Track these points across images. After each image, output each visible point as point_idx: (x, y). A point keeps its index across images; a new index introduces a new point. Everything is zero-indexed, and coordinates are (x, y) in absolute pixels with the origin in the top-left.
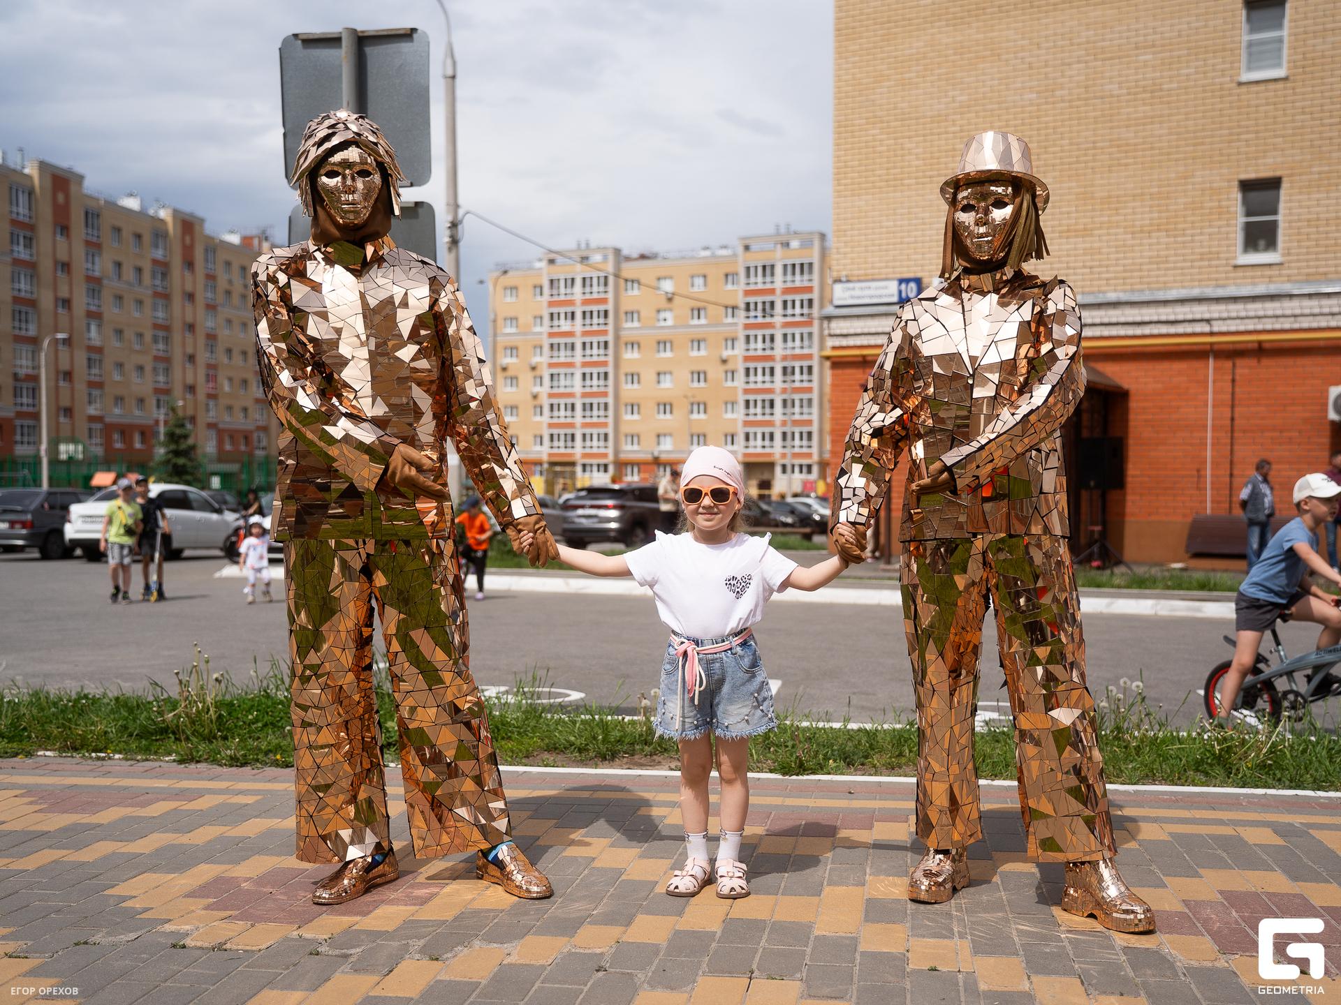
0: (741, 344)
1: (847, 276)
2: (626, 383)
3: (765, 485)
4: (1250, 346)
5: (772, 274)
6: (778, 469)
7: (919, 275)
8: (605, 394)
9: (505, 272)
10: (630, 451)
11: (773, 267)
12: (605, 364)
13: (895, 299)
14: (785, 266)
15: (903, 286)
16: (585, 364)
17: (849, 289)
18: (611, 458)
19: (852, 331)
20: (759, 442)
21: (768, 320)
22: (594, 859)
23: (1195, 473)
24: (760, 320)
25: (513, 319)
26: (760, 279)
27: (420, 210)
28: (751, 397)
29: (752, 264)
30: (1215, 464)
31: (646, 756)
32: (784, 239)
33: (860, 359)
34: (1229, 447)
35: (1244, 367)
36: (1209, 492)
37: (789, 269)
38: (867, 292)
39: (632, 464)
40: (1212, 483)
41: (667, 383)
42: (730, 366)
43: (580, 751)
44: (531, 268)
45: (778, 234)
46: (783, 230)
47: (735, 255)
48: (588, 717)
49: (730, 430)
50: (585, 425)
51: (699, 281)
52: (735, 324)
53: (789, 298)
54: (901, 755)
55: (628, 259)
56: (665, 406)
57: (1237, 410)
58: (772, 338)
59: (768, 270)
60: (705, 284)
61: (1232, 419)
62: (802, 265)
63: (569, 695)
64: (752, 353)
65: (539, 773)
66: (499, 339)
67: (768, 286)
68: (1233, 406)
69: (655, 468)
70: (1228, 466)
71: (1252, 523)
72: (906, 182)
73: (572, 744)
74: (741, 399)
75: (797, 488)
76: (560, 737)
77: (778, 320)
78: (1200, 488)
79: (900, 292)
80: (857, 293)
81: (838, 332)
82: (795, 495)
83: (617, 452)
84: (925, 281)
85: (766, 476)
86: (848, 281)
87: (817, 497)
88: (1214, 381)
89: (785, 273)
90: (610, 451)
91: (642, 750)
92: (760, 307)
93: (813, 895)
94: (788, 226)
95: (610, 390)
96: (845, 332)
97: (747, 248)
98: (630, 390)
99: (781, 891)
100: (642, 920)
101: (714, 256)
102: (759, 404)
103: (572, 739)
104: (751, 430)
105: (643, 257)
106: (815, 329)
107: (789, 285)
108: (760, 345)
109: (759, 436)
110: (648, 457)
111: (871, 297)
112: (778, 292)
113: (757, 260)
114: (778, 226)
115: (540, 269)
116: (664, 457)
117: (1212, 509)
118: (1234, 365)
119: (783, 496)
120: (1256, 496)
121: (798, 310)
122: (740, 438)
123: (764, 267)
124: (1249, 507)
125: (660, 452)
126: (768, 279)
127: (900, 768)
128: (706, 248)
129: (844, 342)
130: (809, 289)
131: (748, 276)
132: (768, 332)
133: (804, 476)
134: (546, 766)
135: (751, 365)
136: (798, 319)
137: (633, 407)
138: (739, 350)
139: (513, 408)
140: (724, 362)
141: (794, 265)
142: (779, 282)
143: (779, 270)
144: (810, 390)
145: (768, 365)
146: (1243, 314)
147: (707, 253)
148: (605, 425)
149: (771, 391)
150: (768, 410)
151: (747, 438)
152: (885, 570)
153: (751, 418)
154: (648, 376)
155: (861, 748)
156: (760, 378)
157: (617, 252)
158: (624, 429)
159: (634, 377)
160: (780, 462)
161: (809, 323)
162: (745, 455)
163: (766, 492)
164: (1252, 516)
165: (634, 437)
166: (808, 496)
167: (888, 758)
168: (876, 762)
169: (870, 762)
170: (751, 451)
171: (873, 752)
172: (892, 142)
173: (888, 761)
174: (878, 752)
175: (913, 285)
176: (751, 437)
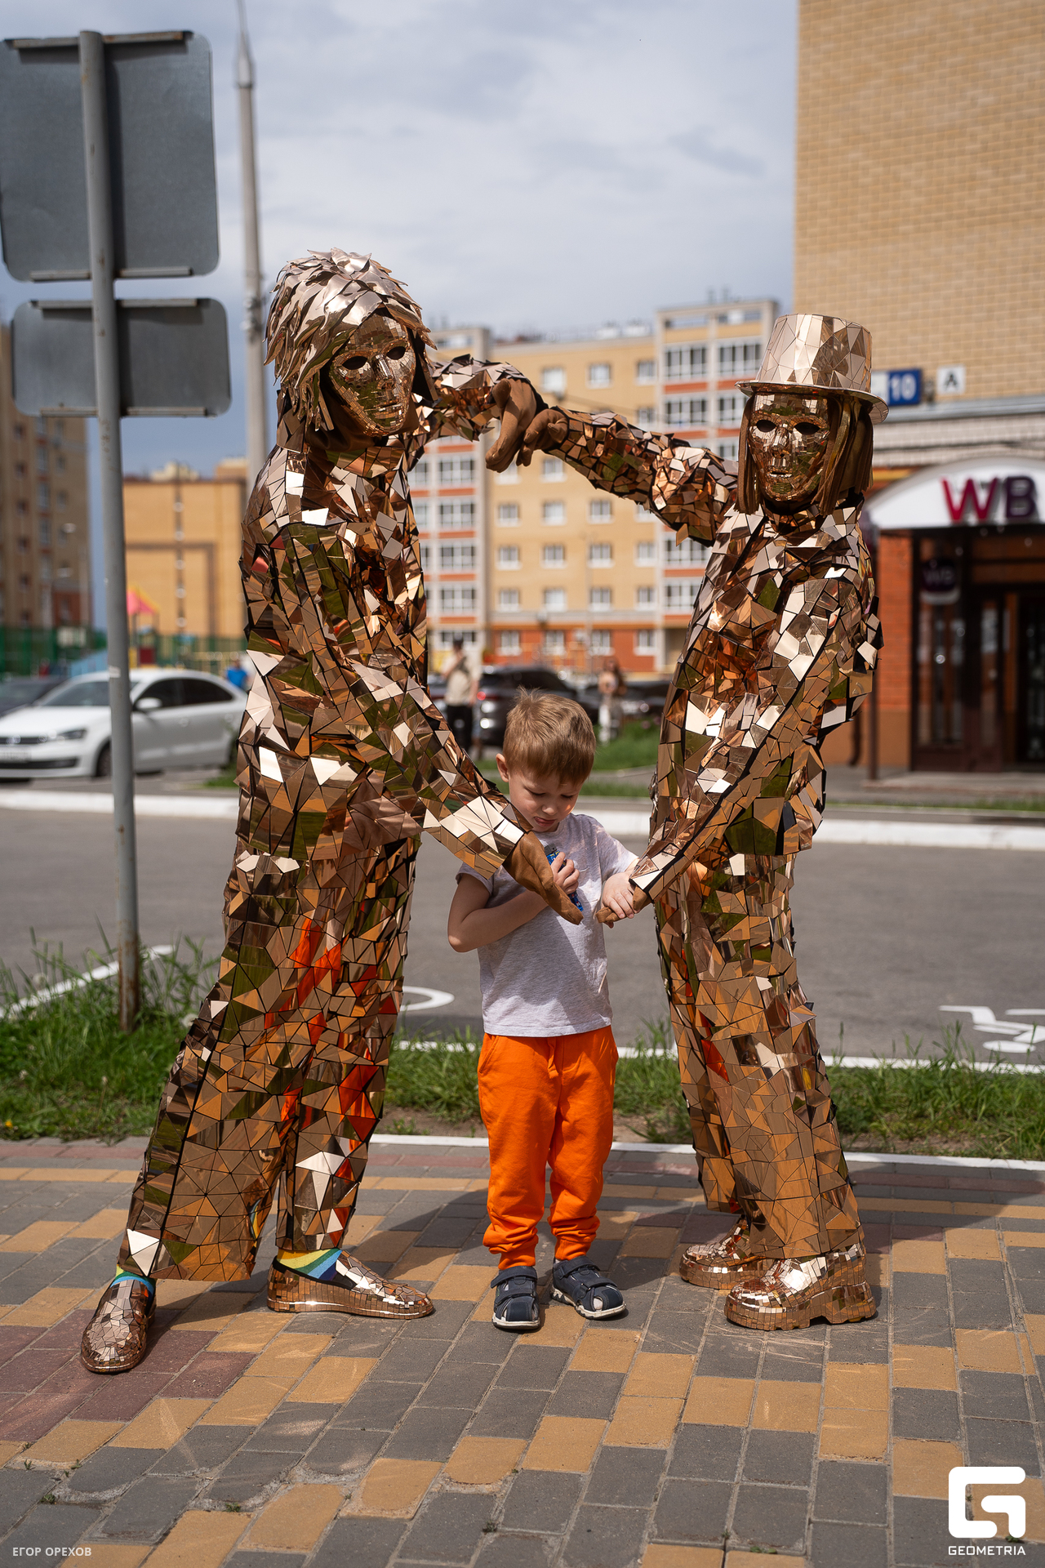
2: (499, 517)
5: (704, 361)
7: (919, 364)
8: (471, 534)
10: (508, 612)
11: (704, 351)
12: (470, 491)
14: (722, 350)
15: (895, 382)
16: (443, 493)
18: (480, 623)
21: (698, 426)
22: (474, 1306)
24: (687, 427)
26: (686, 368)
27: (205, 312)
29: (674, 347)
32: (720, 310)
37: (728, 354)
39: (510, 631)
41: (557, 518)
43: (450, 1106)
45: (711, 301)
46: (718, 297)
47: (651, 335)
48: (459, 1048)
49: (645, 582)
50: (444, 578)
51: (601, 373)
53: (728, 395)
54: (921, 1115)
55: (501, 342)
56: (555, 549)
59: (697, 355)
60: (610, 376)
62: (745, 348)
63: (428, 999)
65: (391, 1145)
67: (698, 379)
69: (541, 636)
72: (902, 228)
73: (437, 1097)
74: (660, 538)
76: (421, 1085)
77: (712, 426)
79: (891, 391)
83: (488, 614)
84: (928, 374)
89: (722, 359)
90: (479, 614)
92: (686, 409)
93: (810, 1380)
94: (726, 291)
95: (479, 528)
97: (668, 324)
98: (505, 527)
99: (759, 1369)
100: (552, 1425)
101: (621, 336)
102: (686, 546)
103: (438, 1090)
104: (675, 582)
105: (522, 339)
107: (728, 375)
109: (686, 591)
110: (530, 621)
112: (713, 387)
113: (682, 340)
114: (711, 293)
116: (554, 621)
122: (660, 594)
123: (692, 352)
125: (549, 614)
126: (698, 368)
127: (923, 1137)
128: (610, 325)
131: (669, 363)
134: (400, 1132)
137: (511, 551)
141: (734, 349)
142: (713, 371)
143: (713, 355)
147: (609, 333)
148: (471, 577)
150: (697, 554)
151: (669, 592)
152: (870, 789)
153: (675, 566)
154: (531, 508)
155: (860, 1103)
157: (486, 333)
158: (499, 582)
159: (511, 509)
162: (667, 617)
165: (512, 593)
167: (902, 1122)
168: (885, 1127)
169: (875, 1127)
170: (675, 611)
171: (880, 1111)
172: (880, 169)
173: (904, 1126)
174: (887, 1110)
175: (909, 381)
176: (675, 591)
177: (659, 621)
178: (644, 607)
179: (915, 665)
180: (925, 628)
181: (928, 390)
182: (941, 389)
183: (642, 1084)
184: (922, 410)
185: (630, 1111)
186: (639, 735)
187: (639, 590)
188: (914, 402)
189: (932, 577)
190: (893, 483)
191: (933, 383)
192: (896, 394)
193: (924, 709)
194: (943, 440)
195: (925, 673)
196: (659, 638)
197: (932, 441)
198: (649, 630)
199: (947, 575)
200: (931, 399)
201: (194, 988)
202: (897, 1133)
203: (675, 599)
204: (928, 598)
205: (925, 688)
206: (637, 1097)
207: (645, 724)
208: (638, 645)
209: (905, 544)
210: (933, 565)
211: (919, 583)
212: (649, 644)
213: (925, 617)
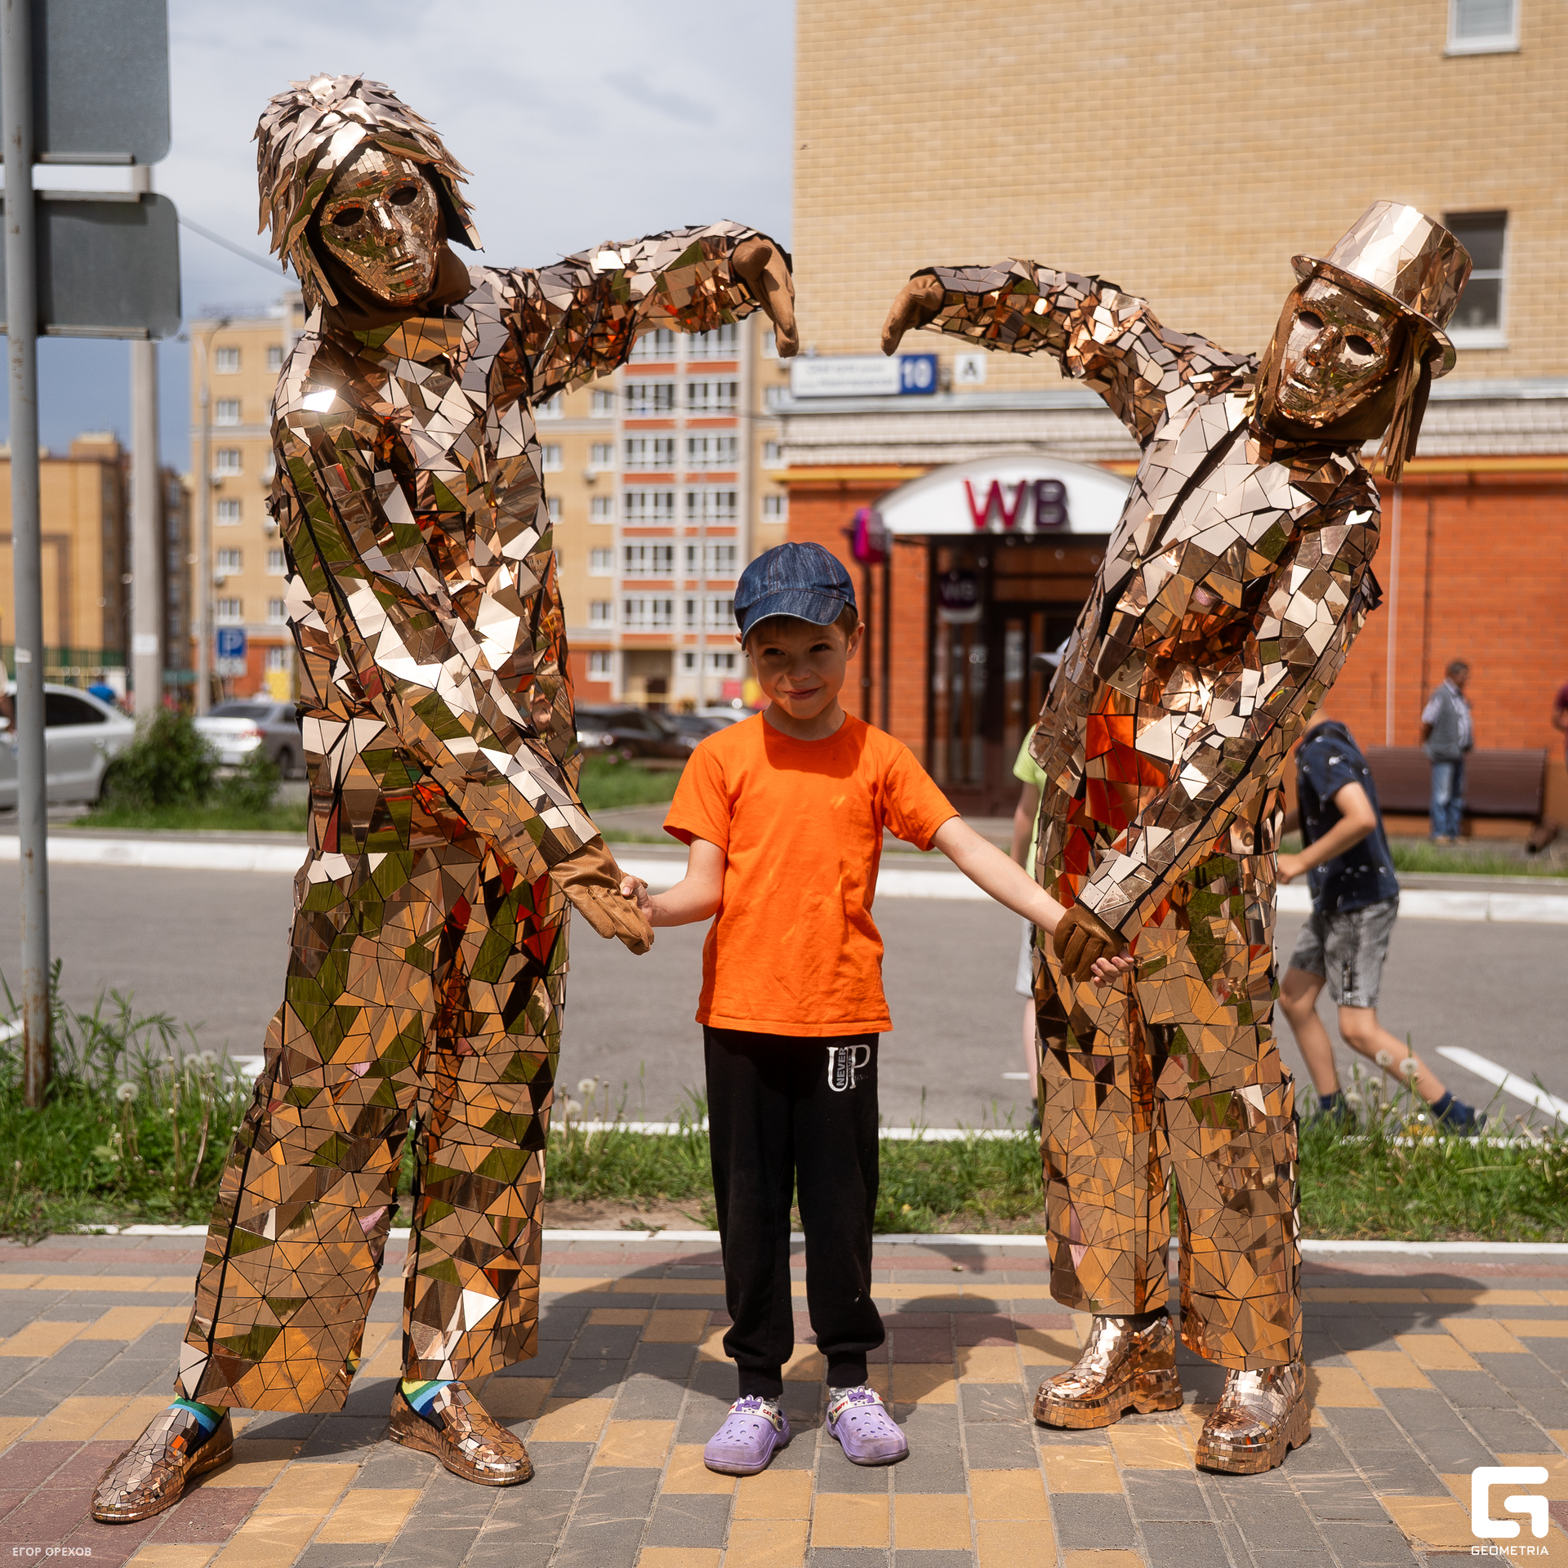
0: (618, 453)
1: (816, 348)
3: (658, 686)
4: (1456, 479)
5: (671, 340)
6: (679, 662)
7: (933, 348)
9: (225, 323)
13: (895, 388)
15: (908, 368)
17: (819, 369)
19: (823, 439)
20: (648, 615)
21: (664, 415)
23: (1368, 679)
24: (650, 415)
25: (233, 403)
26: (651, 347)
27: (150, 210)
28: (636, 542)
30: (1401, 667)
31: (575, 1201)
33: (836, 486)
34: (1420, 641)
35: (1448, 512)
36: (1390, 712)
38: (849, 376)
40: (1397, 697)
42: (600, 489)
44: (263, 316)
49: (600, 595)
52: (608, 421)
53: (699, 379)
54: (1020, 1191)
57: (1438, 581)
58: (670, 445)
61: (1428, 595)
64: (636, 470)
66: (215, 435)
67: (664, 360)
68: (1428, 574)
70: (1420, 669)
71: (1440, 759)
72: (915, 194)
74: (619, 544)
75: (713, 692)
77: (680, 414)
78: (1377, 704)
79: (903, 377)
80: (832, 376)
81: (800, 439)
82: (711, 704)
84: (944, 360)
85: (659, 672)
86: (818, 356)
87: (744, 707)
88: (1403, 533)
91: (569, 1191)
92: (650, 392)
96: (811, 440)
102: (649, 553)
104: (635, 596)
106: (741, 431)
107: (699, 359)
108: (650, 455)
109: (649, 607)
111: (855, 383)
112: (681, 369)
115: (279, 319)
117: (1397, 738)
118: (1431, 511)
119: (688, 706)
120: (1447, 717)
121: (713, 400)
122: (617, 609)
124: (1436, 734)
126: (664, 346)
127: (1026, 1216)
129: (810, 457)
130: (731, 366)
132: (664, 435)
133: (722, 672)
135: (636, 489)
136: (712, 415)
138: (614, 465)
139: (234, 553)
140: (591, 482)
142: (682, 352)
144: (731, 531)
145: (663, 489)
146: (1446, 427)
149: (667, 532)
150: (662, 563)
151: (629, 607)
153: (636, 576)
155: (951, 1179)
156: (649, 509)
160: (681, 647)
161: (731, 423)
162: (626, 637)
163: (657, 698)
164: (1441, 748)
166: (728, 705)
167: (1001, 1198)
168: (981, 1206)
169: (972, 1206)
170: (635, 630)
171: (973, 1188)
172: (890, 127)
173: (1004, 1203)
174: (980, 1186)
175: (924, 367)
176: (635, 607)
177: (616, 641)
178: (599, 624)
179: (931, 695)
180: (941, 652)
181: (944, 378)
182: (959, 378)
183: (690, 1163)
184: (938, 401)
185: (678, 1195)
186: (605, 772)
187: (593, 604)
188: (929, 391)
189: (950, 591)
190: (907, 482)
191: (950, 371)
192: (909, 382)
193: (940, 744)
194: (961, 437)
195: (941, 705)
196: (616, 661)
197: (949, 437)
198: (604, 652)
199: (967, 590)
200: (948, 389)
201: (120, 1054)
202: (996, 1212)
203: (636, 616)
204: (946, 616)
205: (941, 721)
206: (686, 1179)
207: (612, 758)
208: (591, 669)
209: (920, 554)
210: (953, 577)
211: (936, 600)
212: (604, 668)
213: (942, 638)
